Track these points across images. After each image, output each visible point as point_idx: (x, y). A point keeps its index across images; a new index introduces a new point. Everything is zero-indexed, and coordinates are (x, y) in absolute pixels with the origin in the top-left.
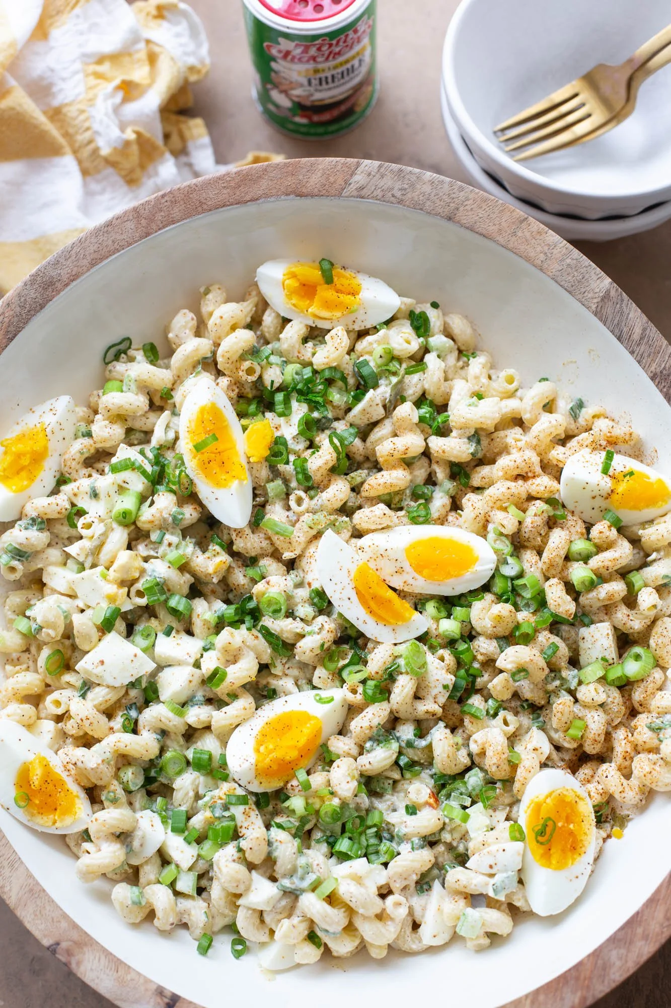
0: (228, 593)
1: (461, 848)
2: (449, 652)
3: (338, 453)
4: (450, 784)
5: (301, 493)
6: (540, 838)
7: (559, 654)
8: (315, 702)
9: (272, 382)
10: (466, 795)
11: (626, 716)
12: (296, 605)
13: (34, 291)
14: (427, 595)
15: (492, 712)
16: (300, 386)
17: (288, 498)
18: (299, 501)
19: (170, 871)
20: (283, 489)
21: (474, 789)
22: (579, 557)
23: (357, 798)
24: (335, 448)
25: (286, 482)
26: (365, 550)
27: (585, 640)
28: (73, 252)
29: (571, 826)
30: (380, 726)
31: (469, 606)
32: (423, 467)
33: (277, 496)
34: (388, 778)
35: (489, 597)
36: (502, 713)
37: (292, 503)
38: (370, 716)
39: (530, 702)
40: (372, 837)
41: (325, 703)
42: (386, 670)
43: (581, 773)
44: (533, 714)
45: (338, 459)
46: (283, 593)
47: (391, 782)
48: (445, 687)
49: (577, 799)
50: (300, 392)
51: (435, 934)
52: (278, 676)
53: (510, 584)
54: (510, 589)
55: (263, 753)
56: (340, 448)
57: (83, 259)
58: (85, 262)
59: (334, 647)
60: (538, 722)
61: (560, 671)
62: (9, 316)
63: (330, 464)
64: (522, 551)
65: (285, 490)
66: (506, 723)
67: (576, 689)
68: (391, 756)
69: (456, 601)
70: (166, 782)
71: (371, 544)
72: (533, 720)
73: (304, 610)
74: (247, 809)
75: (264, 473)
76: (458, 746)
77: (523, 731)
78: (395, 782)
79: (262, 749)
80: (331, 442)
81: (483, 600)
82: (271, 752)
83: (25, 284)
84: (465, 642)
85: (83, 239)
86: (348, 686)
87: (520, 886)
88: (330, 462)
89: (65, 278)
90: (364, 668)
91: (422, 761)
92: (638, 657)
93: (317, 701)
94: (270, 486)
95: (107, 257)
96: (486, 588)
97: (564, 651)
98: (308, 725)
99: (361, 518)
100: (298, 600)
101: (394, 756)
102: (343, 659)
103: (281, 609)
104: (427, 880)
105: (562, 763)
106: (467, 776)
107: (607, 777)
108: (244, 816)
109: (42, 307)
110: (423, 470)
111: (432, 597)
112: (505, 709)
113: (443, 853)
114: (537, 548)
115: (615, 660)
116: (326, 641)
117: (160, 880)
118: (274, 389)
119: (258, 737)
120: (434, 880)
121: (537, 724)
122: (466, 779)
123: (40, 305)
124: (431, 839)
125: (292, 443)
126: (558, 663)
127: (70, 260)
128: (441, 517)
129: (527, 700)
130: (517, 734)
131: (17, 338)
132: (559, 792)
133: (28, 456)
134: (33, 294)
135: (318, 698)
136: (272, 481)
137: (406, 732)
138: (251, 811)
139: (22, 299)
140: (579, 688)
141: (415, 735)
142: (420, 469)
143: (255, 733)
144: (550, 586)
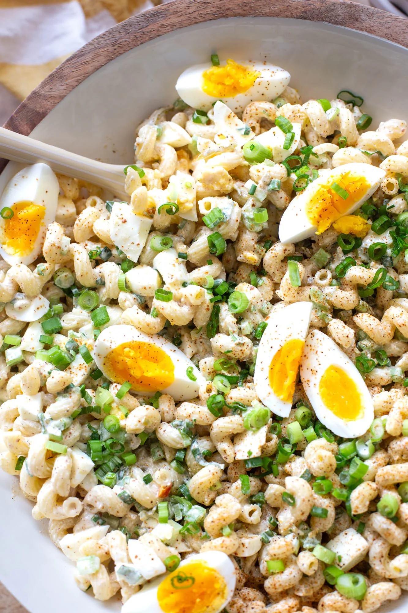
0: (232, 272)
1: (141, 531)
2: (278, 442)
3: (374, 282)
4: (184, 498)
5: (329, 275)
6: (175, 580)
7: (322, 521)
8: (186, 369)
9: (393, 206)
10: (183, 514)
11: (308, 600)
12: (247, 319)
13: (342, 11)
14: (310, 404)
15: (254, 499)
16: (401, 228)
17: (320, 269)
18: (323, 277)
19: (15, 339)
20: (325, 261)
21: (189, 516)
22: (403, 494)
23: (135, 437)
24: (375, 279)
25: (332, 260)
26: (313, 338)
27: (345, 536)
28: (385, 19)
29: (198, 600)
30: (194, 423)
31: (319, 436)
32: (400, 348)
33: (318, 261)
34: (164, 453)
35: (334, 446)
36: (257, 507)
37: (318, 274)
38: (197, 410)
39: (278, 523)
40: (113, 463)
41: (189, 376)
42: (237, 403)
43: (248, 591)
44: (271, 530)
45: (369, 285)
46: (249, 303)
47: (162, 456)
48: (250, 453)
49: (221, 593)
50: (398, 232)
51: (70, 547)
52: (191, 338)
53: (352, 455)
54: (349, 457)
55: (123, 351)
56: (378, 281)
57: (386, 28)
58: (385, 31)
59: (233, 362)
60: (266, 537)
61: (311, 531)
62: (316, 6)
63: (362, 282)
64: (383, 451)
65: (325, 264)
66: (251, 513)
67: (305, 550)
68: (178, 443)
69: (318, 426)
70: (74, 304)
71: (320, 339)
72: (266, 532)
73: (246, 326)
74: (85, 365)
75: (328, 241)
76: (214, 489)
77: (254, 530)
78: (164, 459)
79: (127, 350)
80: (378, 273)
81: (329, 443)
82: (128, 357)
83: (344, 4)
84: (292, 450)
85: (399, 20)
86: (210, 384)
87: (137, 588)
88: (364, 280)
89: (366, 25)
90: (229, 388)
91: (189, 469)
92: (356, 582)
93: (187, 371)
94: (322, 251)
95: (398, 43)
96: (340, 441)
97: (327, 524)
98: (163, 371)
99: (336, 325)
100: (252, 317)
101: (179, 446)
102: (229, 373)
103: (237, 308)
104: (106, 520)
105: (248, 573)
106: (197, 506)
107: (253, 608)
108: (79, 367)
109: (337, 23)
110: (398, 349)
111: (311, 409)
112: (261, 507)
113: (131, 521)
114: (391, 461)
115: (344, 567)
116: (234, 352)
117: (6, 336)
118: (389, 211)
119: (134, 343)
120: (109, 524)
121: (264, 537)
122: (193, 507)
123: (337, 21)
124: (136, 505)
125: (361, 250)
126: (316, 525)
127: (379, 20)
128: (373, 381)
129: (277, 520)
130: (249, 527)
131: (306, 20)
132: (218, 576)
133: (232, 81)
134: (341, 12)
135: (190, 370)
136: (326, 251)
137: (202, 445)
138: (85, 368)
139: (332, 8)
140: (307, 551)
141: (204, 453)
142: (397, 346)
143: (136, 339)
144: (368, 484)
